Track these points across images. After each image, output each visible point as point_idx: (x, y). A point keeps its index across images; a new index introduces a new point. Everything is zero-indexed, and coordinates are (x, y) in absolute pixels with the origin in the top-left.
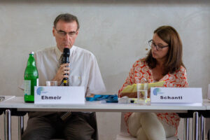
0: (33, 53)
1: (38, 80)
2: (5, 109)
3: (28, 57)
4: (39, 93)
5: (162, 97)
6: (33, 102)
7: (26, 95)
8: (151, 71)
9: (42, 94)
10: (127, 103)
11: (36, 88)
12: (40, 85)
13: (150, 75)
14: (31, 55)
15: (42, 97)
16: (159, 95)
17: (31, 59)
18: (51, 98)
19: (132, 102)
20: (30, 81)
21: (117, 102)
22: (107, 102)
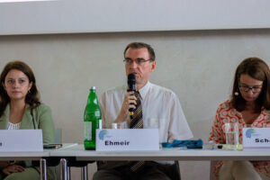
0: (94, 88)
1: (100, 121)
2: (60, 158)
3: (88, 93)
4: (101, 138)
5: (257, 141)
6: (94, 149)
7: (86, 141)
8: (240, 114)
9: (105, 139)
10: (213, 149)
11: (98, 132)
12: (104, 127)
13: (239, 118)
14: (92, 90)
15: (106, 143)
16: (253, 138)
17: (92, 95)
18: (117, 143)
19: (220, 147)
20: (91, 123)
21: (201, 148)
22: (189, 148)
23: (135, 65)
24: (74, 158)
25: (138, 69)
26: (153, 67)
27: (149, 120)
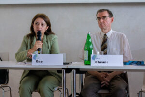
0: (90, 33)
1: (93, 51)
2: (72, 69)
3: (87, 36)
6: (90, 65)
7: (85, 61)
9: (96, 60)
11: (92, 56)
14: (88, 34)
15: (96, 62)
17: (89, 37)
18: (101, 62)
20: (88, 52)
22: (138, 65)
23: (102, 20)
24: (79, 69)
25: (104, 22)
26: (112, 20)
27: (112, 49)
